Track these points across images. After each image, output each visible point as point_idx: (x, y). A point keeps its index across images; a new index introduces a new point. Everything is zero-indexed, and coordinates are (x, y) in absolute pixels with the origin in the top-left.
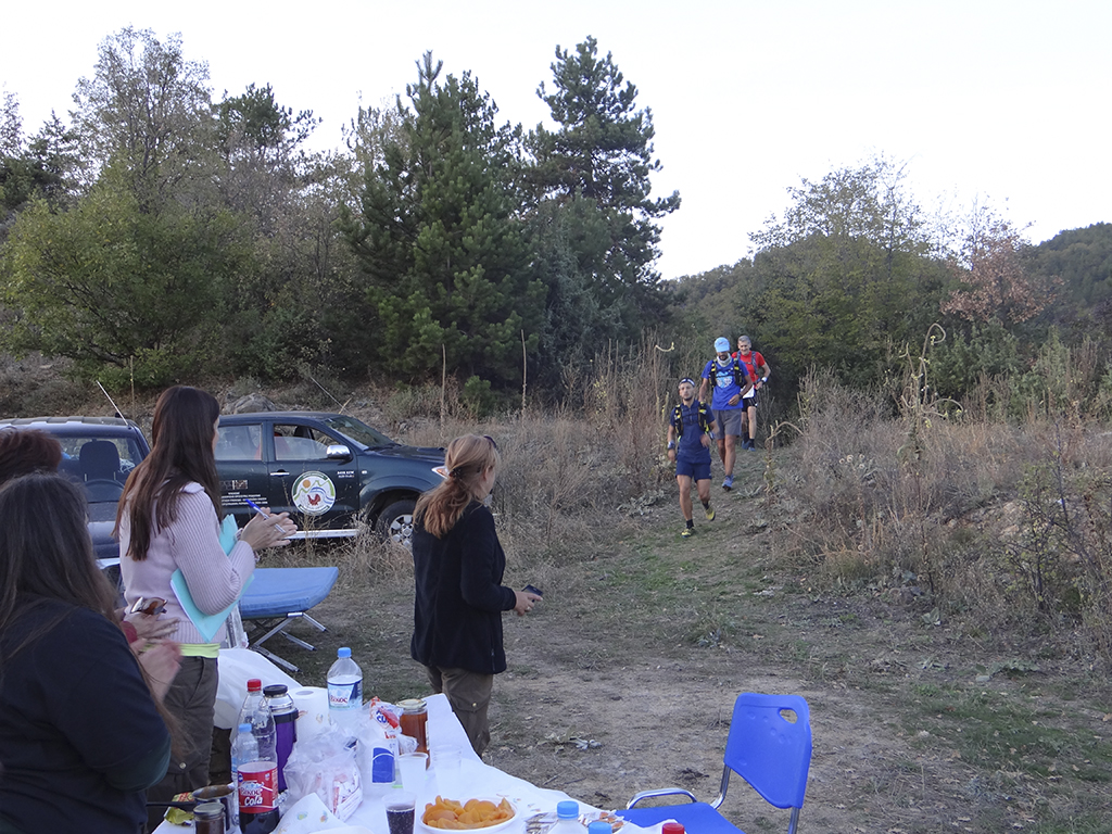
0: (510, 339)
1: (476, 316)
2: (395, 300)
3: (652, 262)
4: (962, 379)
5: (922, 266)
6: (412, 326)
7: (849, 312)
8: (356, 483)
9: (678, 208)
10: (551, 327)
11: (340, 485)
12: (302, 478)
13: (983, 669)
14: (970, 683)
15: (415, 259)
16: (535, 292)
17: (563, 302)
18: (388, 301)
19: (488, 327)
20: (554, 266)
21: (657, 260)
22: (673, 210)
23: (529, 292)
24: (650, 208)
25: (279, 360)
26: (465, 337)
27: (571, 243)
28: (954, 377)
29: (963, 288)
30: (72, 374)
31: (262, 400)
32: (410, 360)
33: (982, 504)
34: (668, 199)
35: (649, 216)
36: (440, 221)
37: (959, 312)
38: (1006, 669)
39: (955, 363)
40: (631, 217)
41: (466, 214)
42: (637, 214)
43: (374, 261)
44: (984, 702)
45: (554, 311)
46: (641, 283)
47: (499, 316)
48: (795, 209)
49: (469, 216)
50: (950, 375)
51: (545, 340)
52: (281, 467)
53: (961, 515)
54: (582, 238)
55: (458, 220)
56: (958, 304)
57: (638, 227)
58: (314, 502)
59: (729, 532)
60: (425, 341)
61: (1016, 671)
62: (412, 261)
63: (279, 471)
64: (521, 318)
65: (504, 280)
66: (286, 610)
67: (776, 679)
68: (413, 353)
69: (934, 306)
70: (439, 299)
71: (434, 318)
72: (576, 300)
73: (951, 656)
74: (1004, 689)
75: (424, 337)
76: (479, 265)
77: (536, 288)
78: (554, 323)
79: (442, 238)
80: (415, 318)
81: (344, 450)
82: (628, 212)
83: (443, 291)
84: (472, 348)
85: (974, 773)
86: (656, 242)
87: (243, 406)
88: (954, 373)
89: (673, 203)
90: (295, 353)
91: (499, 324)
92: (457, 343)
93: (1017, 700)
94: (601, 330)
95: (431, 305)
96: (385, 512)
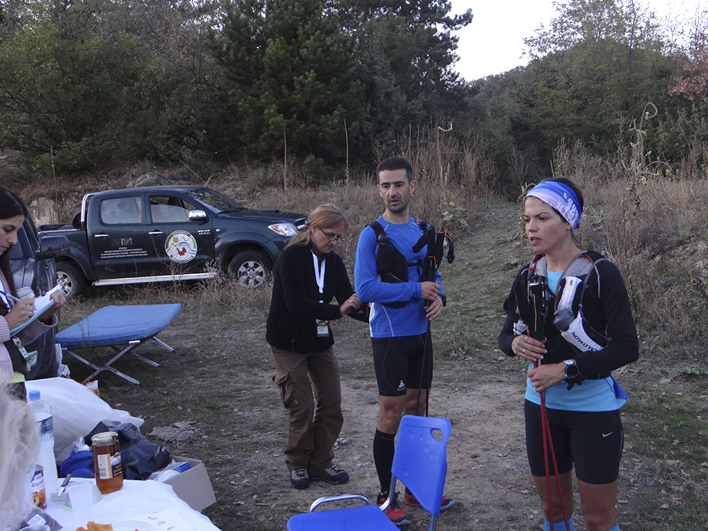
0: (338, 126)
1: (311, 110)
2: (250, 99)
3: (452, 64)
4: (683, 146)
5: (654, 59)
6: (263, 119)
7: (598, 97)
8: (212, 237)
9: (470, 22)
10: (369, 116)
11: (200, 240)
12: (172, 236)
13: (666, 374)
14: (655, 385)
15: (264, 68)
16: (355, 90)
17: (379, 97)
18: (246, 100)
19: (320, 118)
20: (371, 69)
21: (456, 63)
22: (467, 24)
23: (351, 90)
24: (450, 23)
25: (168, 147)
26: (303, 125)
27: (386, 52)
28: (677, 144)
29: (687, 75)
30: (18, 163)
31: (155, 177)
32: (263, 145)
33: (681, 243)
34: (464, 16)
35: (449, 29)
36: (282, 38)
37: (682, 94)
38: (684, 373)
39: (679, 133)
40: (435, 30)
41: (301, 32)
42: (440, 28)
43: (235, 70)
44: (662, 401)
45: (372, 104)
46: (444, 81)
47: (328, 109)
48: (558, 19)
49: (304, 33)
50: (675, 143)
51: (365, 127)
52: (157, 228)
53: (665, 252)
54: (394, 47)
55: (296, 36)
56: (681, 88)
57: (441, 38)
58: (181, 253)
59: (491, 268)
60: (273, 130)
61: (692, 375)
62: (263, 69)
63: (155, 231)
64: (345, 110)
65: (332, 81)
66: (128, 339)
67: (502, 385)
68: (265, 139)
69: (664, 90)
70: (284, 97)
71: (279, 112)
72: (388, 95)
73: (645, 363)
74: (681, 390)
75: (272, 127)
76: (312, 71)
77: (356, 86)
78: (372, 113)
79: (283, 51)
80: (265, 112)
81: (202, 214)
82: (433, 26)
83: (286, 91)
84: (308, 134)
85: (641, 462)
86: (454, 49)
87: (141, 183)
88: (678, 141)
89: (467, 19)
90: (181, 142)
91: (328, 115)
92: (297, 130)
93: (688, 398)
94: (408, 117)
95: (278, 102)
96: (235, 259)
